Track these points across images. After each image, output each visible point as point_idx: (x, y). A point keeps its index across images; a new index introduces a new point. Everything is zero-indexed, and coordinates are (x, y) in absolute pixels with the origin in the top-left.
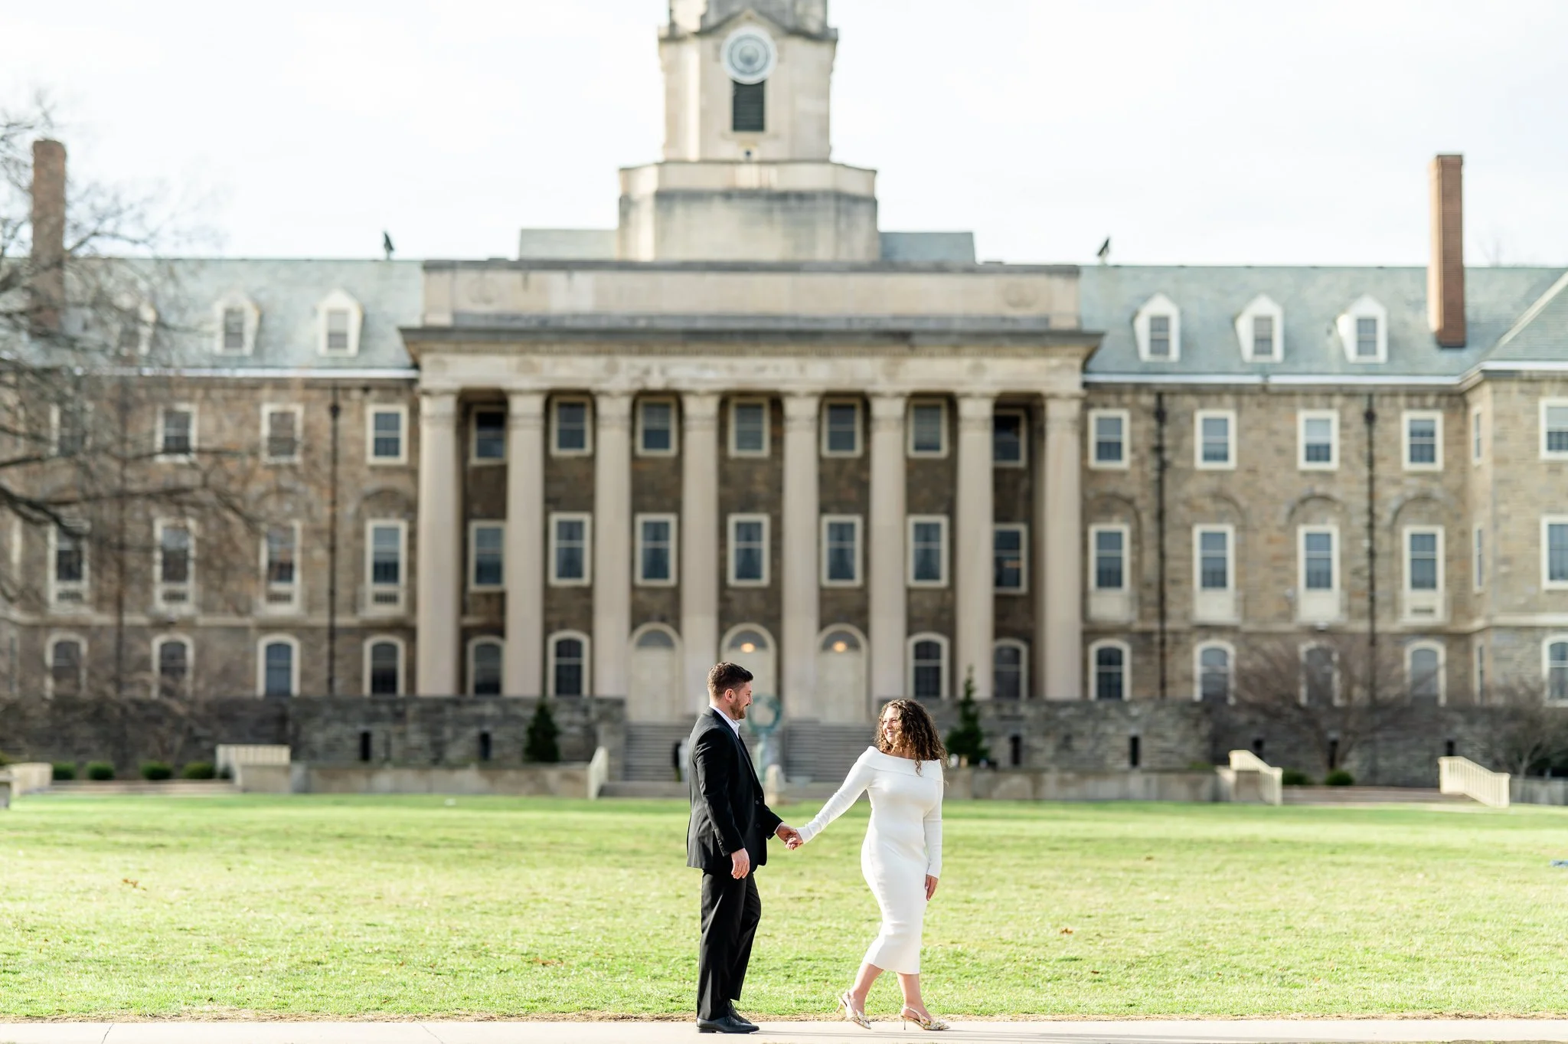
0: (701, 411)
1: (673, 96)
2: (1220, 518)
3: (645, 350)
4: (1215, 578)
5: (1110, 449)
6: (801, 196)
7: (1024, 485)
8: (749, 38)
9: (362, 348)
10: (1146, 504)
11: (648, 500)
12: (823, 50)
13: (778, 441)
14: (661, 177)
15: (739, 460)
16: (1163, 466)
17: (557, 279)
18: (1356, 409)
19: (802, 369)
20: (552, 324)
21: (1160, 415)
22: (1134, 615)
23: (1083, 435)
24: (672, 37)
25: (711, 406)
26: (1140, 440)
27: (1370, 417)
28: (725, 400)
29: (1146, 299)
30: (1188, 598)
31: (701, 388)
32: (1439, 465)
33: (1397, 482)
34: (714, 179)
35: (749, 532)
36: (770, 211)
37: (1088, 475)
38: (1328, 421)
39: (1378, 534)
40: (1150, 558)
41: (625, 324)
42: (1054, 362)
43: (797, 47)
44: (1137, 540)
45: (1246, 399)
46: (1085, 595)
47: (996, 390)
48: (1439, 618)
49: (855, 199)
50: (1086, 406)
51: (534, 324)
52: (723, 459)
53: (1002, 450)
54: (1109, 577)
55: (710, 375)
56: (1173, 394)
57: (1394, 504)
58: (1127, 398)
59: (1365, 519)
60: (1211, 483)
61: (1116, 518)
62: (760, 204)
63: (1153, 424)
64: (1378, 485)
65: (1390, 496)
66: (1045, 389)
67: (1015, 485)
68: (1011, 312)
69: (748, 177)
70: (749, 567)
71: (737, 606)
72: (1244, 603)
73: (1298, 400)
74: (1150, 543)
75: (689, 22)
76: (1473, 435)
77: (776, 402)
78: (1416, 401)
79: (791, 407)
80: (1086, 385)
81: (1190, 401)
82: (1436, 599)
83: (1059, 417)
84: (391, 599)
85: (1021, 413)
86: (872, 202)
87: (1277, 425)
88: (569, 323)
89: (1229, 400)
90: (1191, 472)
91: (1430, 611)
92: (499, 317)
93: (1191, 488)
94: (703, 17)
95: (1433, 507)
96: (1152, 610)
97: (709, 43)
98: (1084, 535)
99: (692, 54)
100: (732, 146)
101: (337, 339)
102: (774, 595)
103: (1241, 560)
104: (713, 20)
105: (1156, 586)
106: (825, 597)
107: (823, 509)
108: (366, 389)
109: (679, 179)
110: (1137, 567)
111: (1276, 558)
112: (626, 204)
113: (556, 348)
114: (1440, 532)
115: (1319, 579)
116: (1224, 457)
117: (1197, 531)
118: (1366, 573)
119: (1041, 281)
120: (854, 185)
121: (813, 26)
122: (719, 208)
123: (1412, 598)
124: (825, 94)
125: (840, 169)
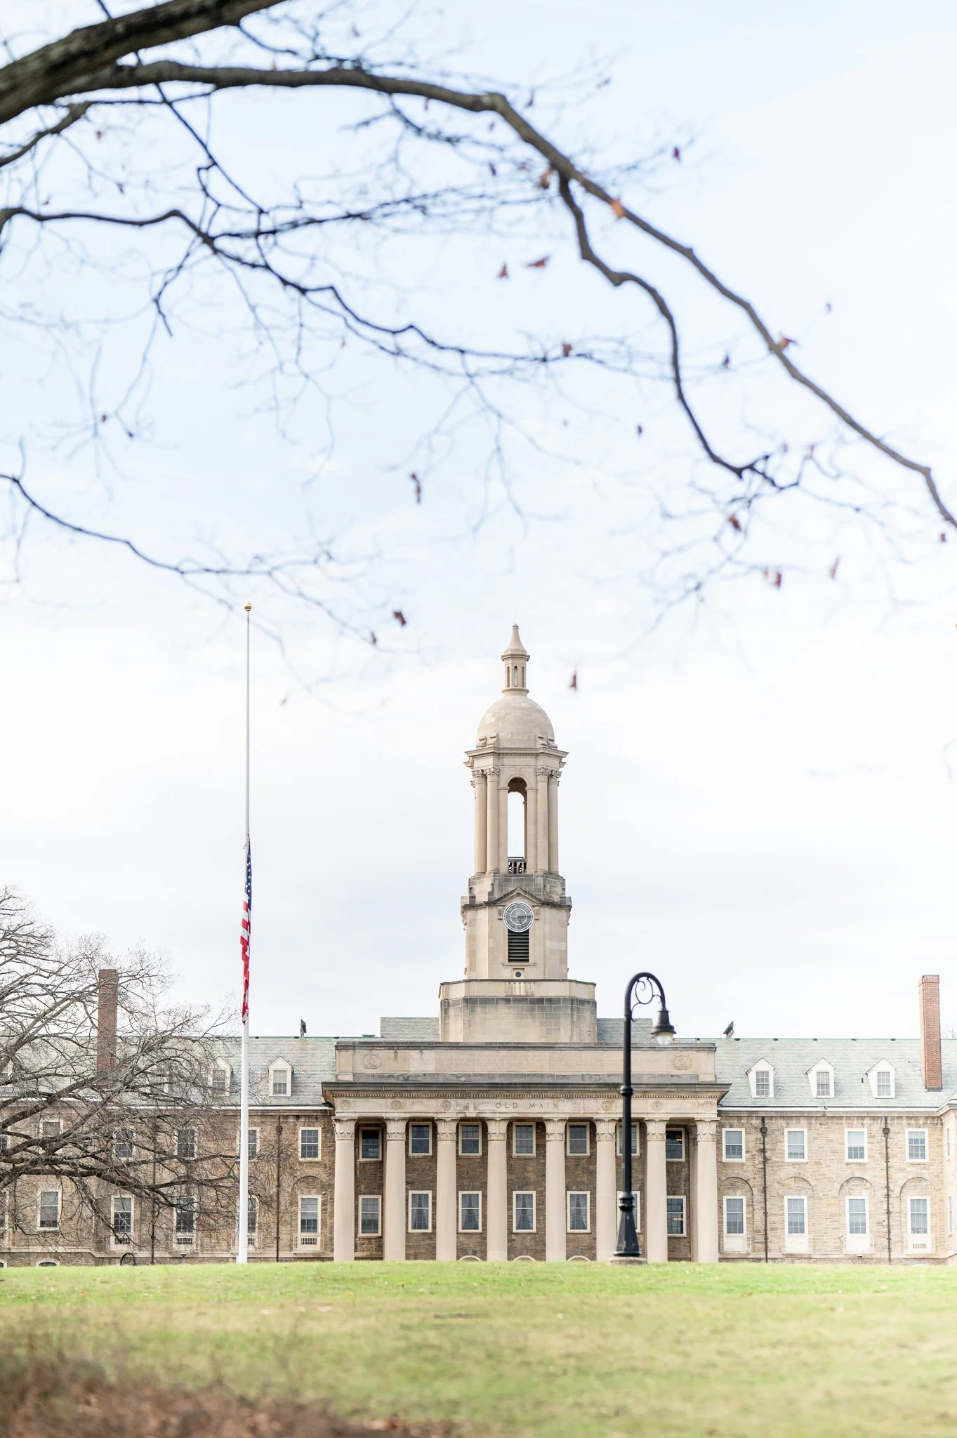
0: (497, 1130)
1: (472, 940)
2: (799, 1191)
3: (465, 1095)
4: (797, 1227)
5: (734, 1150)
6: (550, 1000)
7: (684, 1172)
8: (518, 906)
9: (293, 1092)
10: (757, 1183)
11: (466, 1182)
12: (563, 913)
13: (542, 1147)
14: (467, 989)
15: (518, 1158)
16: (765, 1160)
17: (414, 1054)
18: (878, 1127)
19: (556, 1106)
20: (411, 1080)
21: (764, 1131)
22: (750, 1249)
23: (719, 1142)
24: (471, 906)
25: (503, 1127)
26: (752, 1145)
27: (886, 1131)
28: (511, 1123)
29: (756, 1061)
30: (781, 1239)
31: (498, 1116)
32: (927, 1160)
33: (902, 1170)
34: (499, 991)
35: (524, 1200)
36: (532, 1009)
37: (721, 1166)
38: (863, 1133)
39: (891, 1200)
40: (759, 1215)
41: (454, 1080)
42: (701, 1101)
43: (547, 912)
44: (751, 1205)
45: (814, 1121)
46: (720, 1237)
47: (668, 1117)
48: (928, 1251)
49: (583, 1002)
50: (720, 1126)
51: (401, 1080)
52: (509, 1157)
53: (671, 1152)
54: (735, 1227)
55: (503, 1109)
56: (771, 1118)
57: (901, 1183)
58: (744, 1121)
59: (885, 1192)
60: (793, 1171)
61: (739, 1192)
62: (525, 1005)
63: (760, 1136)
64: (891, 1170)
65: (898, 1178)
66: (697, 1117)
67: (679, 1172)
68: (676, 1072)
69: (519, 989)
70: (524, 1222)
71: (518, 1245)
72: (814, 1241)
73: (844, 1121)
74: (759, 1206)
75: (482, 897)
76: (945, 1142)
77: (540, 1125)
78: (913, 1122)
79: (550, 1128)
80: (719, 1113)
81: (781, 1122)
82: (927, 1239)
83: (705, 1133)
84: (312, 1242)
85: (682, 1129)
86: (594, 1004)
87: (831, 1136)
88: (421, 1080)
89: (803, 1121)
90: (782, 1164)
91: (924, 1246)
92: (381, 1076)
93: (782, 1174)
94: (490, 894)
95: (924, 1184)
96: (762, 1246)
97: (495, 910)
98: (720, 1201)
99: (483, 915)
100: (508, 973)
101: (279, 1088)
102: (540, 1238)
103: (811, 1216)
104: (497, 896)
105: (762, 1232)
106: (570, 1238)
107: (568, 1188)
108: (298, 1117)
109: (478, 990)
110: (751, 1220)
111: (832, 1215)
112: (446, 1005)
113: (414, 1094)
114: (928, 1198)
115: (858, 1228)
116: (802, 1155)
117: (786, 1198)
118: (886, 1223)
119: (693, 1054)
120: (581, 993)
121: (556, 899)
122: (502, 1008)
123: (912, 1238)
124: (564, 939)
125: (574, 984)
